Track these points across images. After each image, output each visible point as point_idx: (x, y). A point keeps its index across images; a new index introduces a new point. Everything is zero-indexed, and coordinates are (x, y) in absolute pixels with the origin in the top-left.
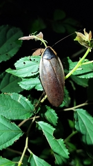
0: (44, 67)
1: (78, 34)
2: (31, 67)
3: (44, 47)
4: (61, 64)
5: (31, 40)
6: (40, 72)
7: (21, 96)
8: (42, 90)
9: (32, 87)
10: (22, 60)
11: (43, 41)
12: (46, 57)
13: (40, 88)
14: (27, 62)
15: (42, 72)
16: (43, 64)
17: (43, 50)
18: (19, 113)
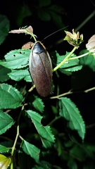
0: (34, 60)
1: (67, 33)
2: (21, 60)
3: (34, 42)
4: (49, 58)
5: (21, 34)
6: (30, 64)
7: (10, 86)
8: (31, 81)
9: (21, 78)
10: (12, 53)
11: (33, 35)
12: (36, 51)
13: (29, 80)
14: (17, 55)
15: (32, 65)
16: (33, 57)
17: (33, 44)
18: (9, 103)
